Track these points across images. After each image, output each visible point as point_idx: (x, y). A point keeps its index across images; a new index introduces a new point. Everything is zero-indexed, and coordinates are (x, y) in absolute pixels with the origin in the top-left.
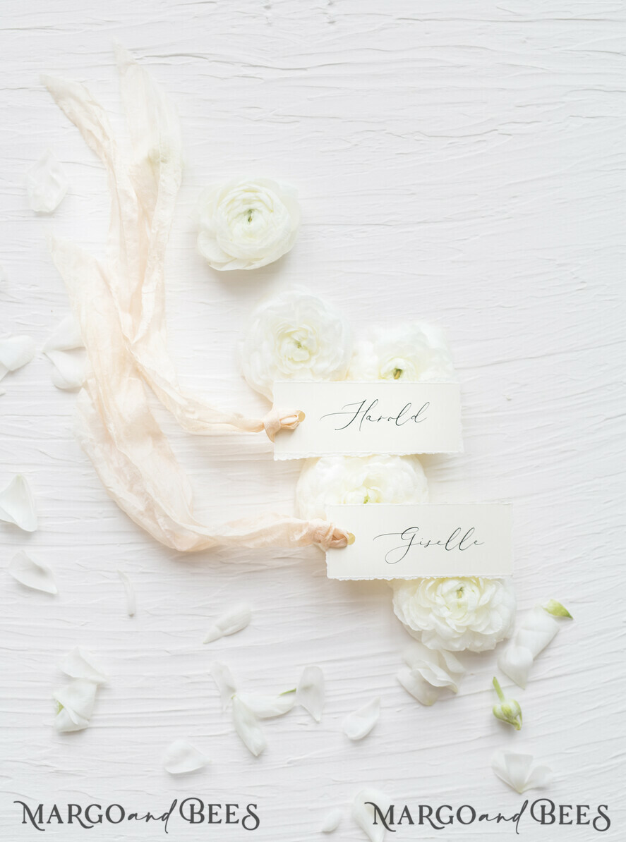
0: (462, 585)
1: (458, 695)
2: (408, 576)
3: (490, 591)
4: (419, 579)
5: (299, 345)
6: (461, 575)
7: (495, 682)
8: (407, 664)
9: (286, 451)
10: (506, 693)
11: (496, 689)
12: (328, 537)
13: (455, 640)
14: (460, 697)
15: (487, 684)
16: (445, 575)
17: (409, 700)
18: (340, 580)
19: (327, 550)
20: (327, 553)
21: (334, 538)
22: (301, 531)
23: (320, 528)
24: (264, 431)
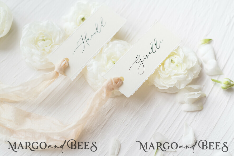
0: (171, 59)
1: (207, 96)
2: (152, 72)
3: (181, 52)
4: (156, 69)
5: (44, 40)
6: (167, 56)
7: (213, 80)
8: (182, 103)
9: (73, 74)
10: (220, 80)
11: (216, 82)
12: (114, 84)
13: (187, 77)
14: (208, 96)
15: (211, 84)
16: (162, 61)
17: (194, 114)
18: (133, 94)
19: (118, 89)
20: (119, 90)
21: (116, 83)
22: (103, 92)
23: (108, 83)
24: (60, 75)
